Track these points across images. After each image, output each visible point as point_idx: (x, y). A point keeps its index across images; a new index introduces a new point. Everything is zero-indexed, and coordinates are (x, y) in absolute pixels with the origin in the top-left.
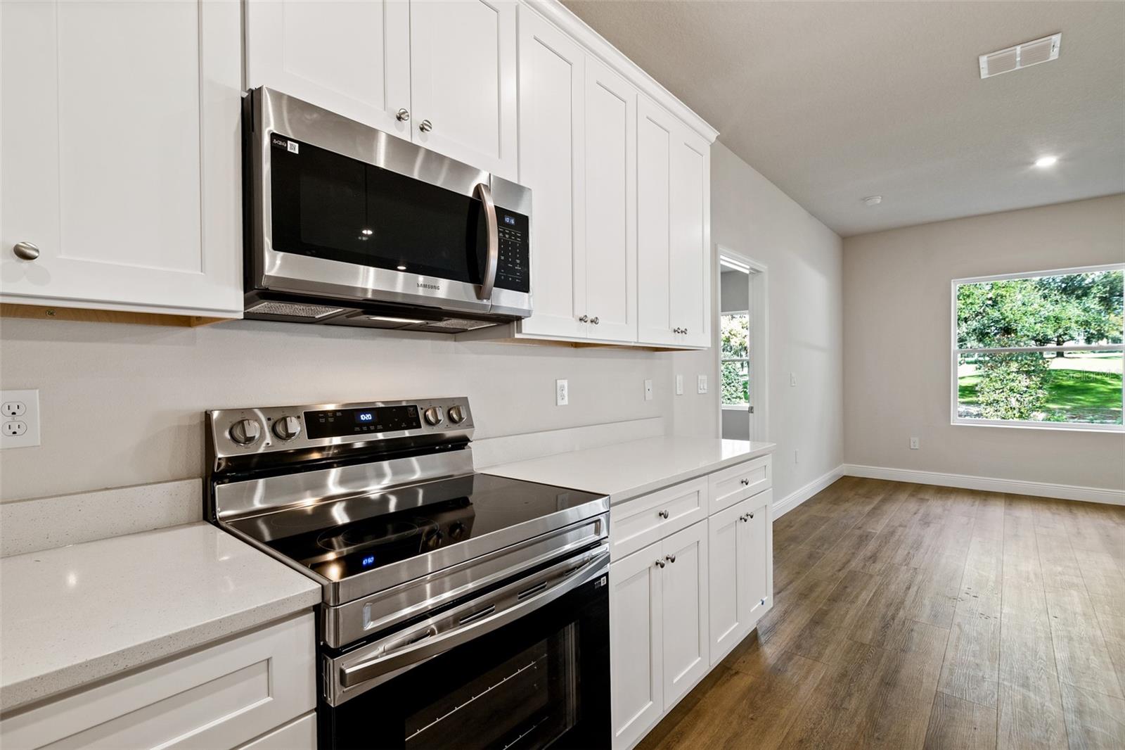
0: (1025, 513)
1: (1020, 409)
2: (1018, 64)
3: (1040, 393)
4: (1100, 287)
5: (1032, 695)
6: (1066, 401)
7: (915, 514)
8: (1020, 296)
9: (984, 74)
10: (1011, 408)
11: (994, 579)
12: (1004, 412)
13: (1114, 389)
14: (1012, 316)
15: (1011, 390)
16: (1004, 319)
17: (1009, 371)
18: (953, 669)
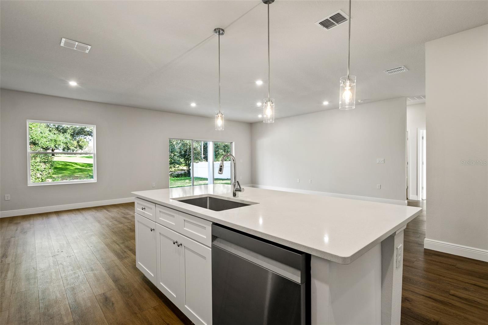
0: (65, 217)
1: (41, 178)
2: (75, 48)
3: (50, 171)
4: (70, 130)
5: (96, 272)
6: (59, 174)
7: (17, 230)
8: (39, 129)
9: (62, 44)
10: (38, 178)
11: (66, 243)
12: (34, 180)
13: (75, 168)
14: (36, 138)
15: (38, 170)
16: (33, 139)
17: (36, 162)
18: (67, 279)
